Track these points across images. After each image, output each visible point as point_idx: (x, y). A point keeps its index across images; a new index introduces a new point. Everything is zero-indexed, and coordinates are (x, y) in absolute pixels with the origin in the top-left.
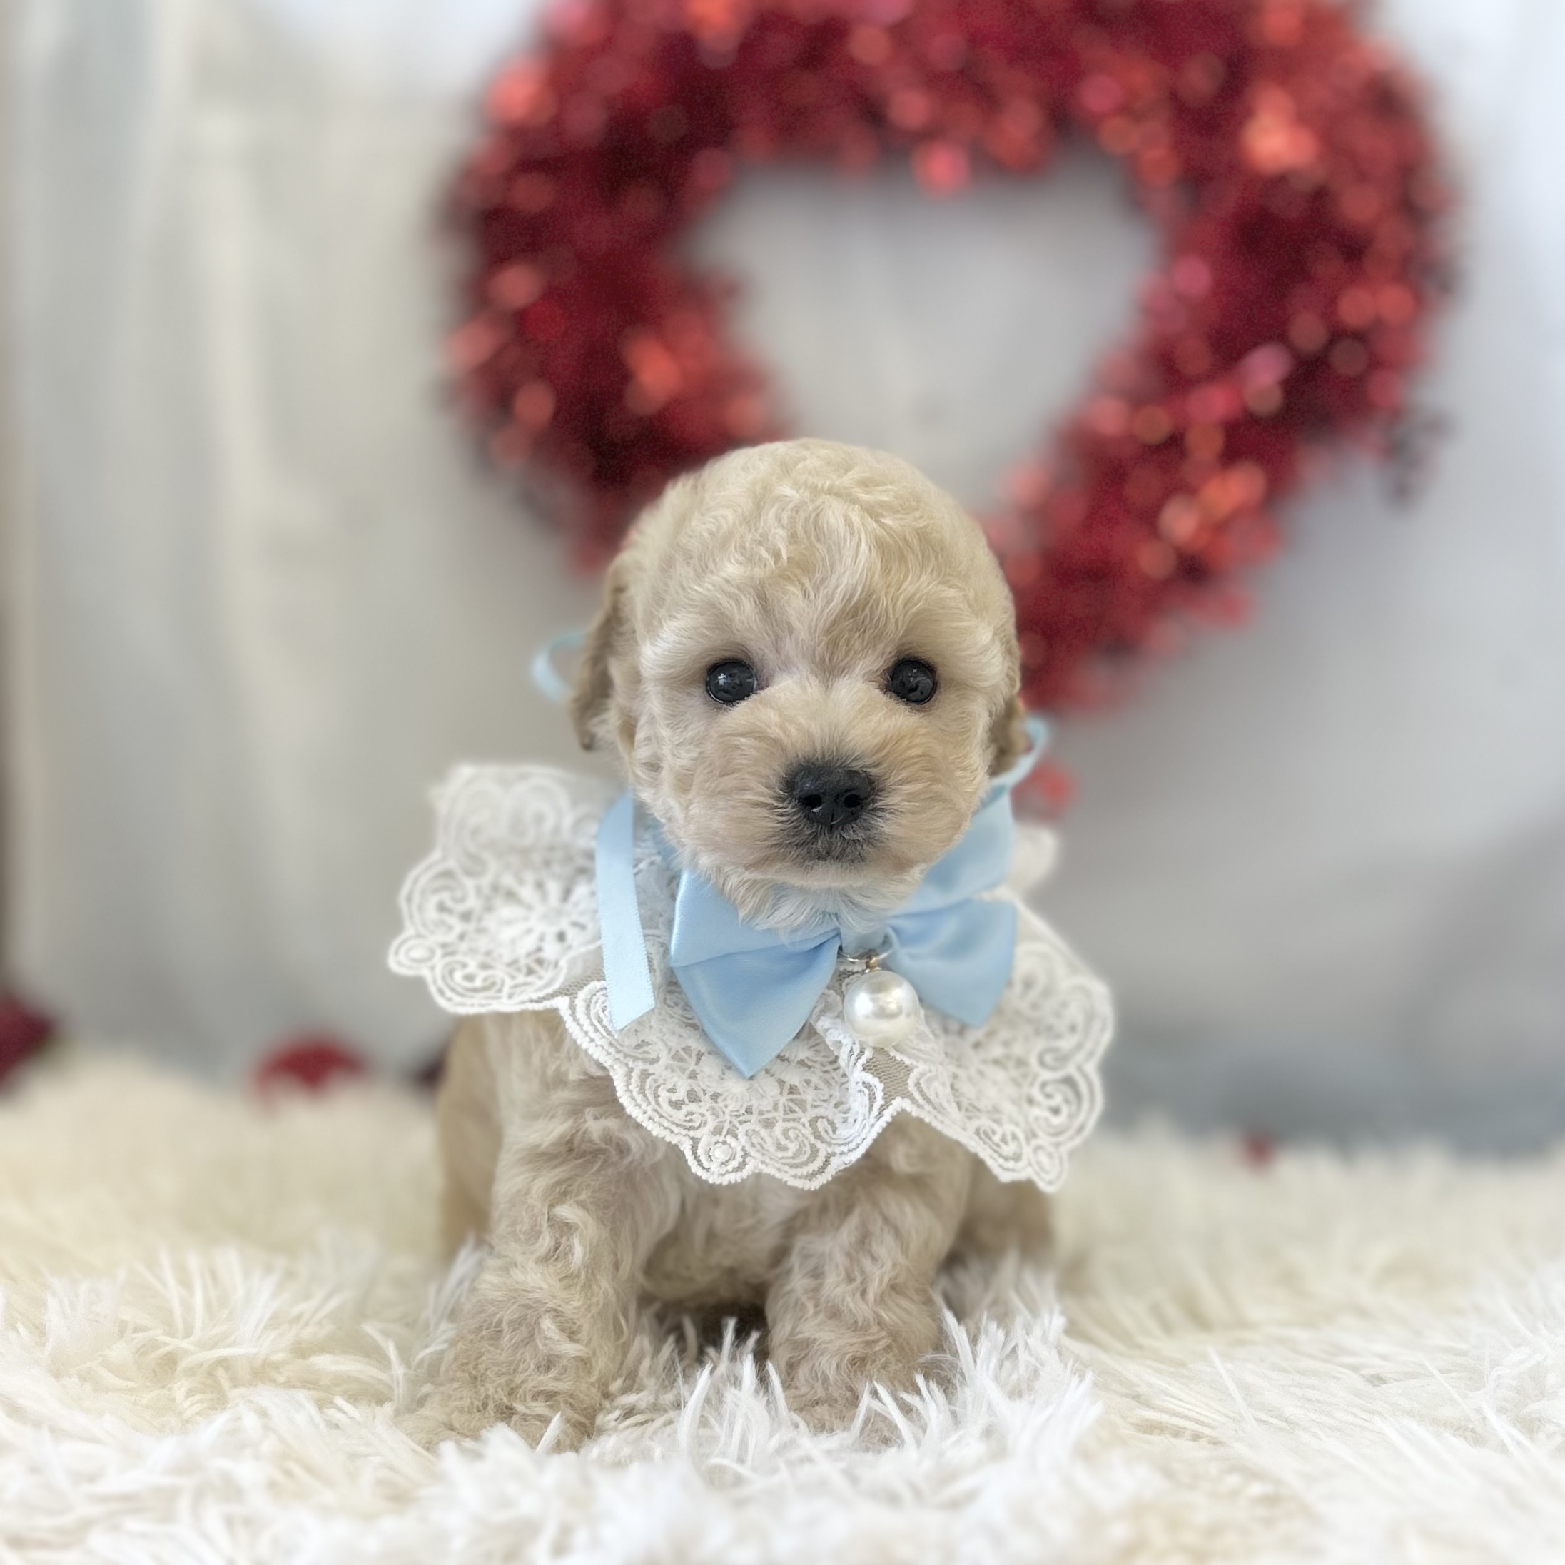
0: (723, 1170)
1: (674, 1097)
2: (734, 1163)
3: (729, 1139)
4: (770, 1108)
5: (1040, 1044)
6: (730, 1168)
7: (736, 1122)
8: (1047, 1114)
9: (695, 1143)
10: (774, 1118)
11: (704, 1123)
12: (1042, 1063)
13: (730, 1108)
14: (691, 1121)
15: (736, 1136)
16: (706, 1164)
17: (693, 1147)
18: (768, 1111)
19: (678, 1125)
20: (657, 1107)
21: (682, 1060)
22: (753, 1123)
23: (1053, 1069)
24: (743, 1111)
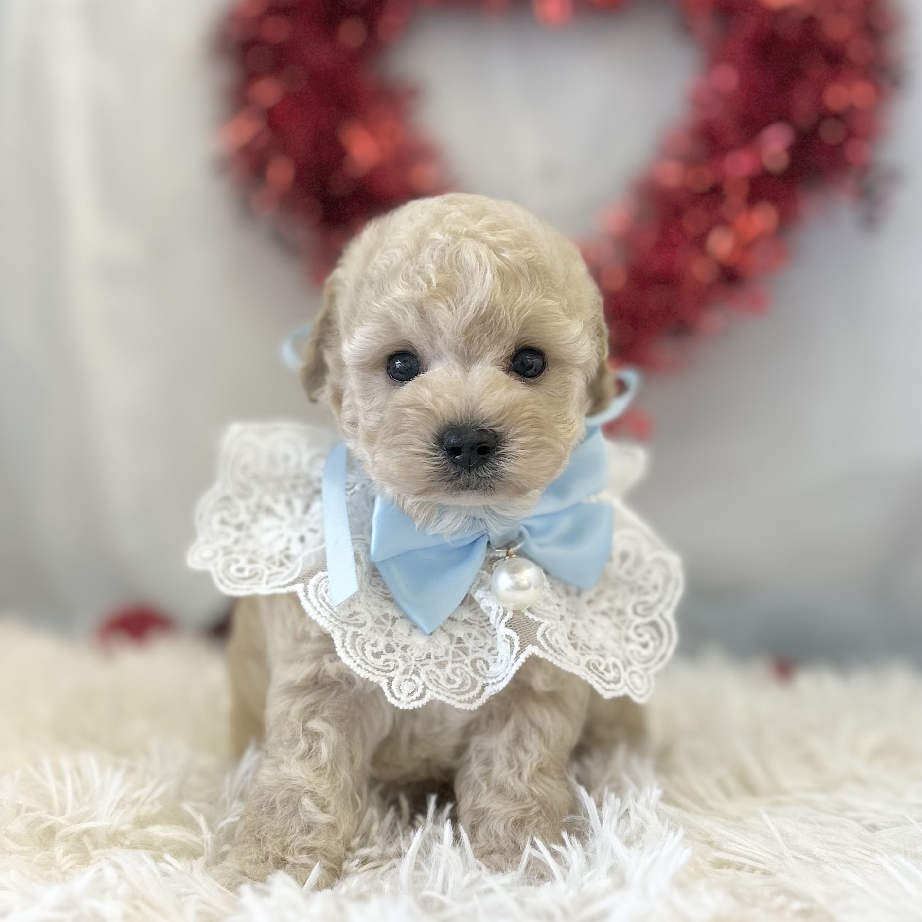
0: (410, 698)
1: (376, 650)
2: (417, 694)
3: (414, 677)
4: (443, 654)
5: (634, 599)
6: (414, 697)
7: (419, 665)
8: (639, 648)
9: (390, 680)
10: (446, 661)
11: (397, 667)
12: (635, 612)
13: (415, 655)
14: (388, 665)
15: (418, 675)
16: (397, 696)
17: (388, 684)
18: (442, 657)
19: (378, 669)
20: (363, 658)
21: (382, 623)
22: (431, 664)
23: (643, 616)
24: (424, 657)
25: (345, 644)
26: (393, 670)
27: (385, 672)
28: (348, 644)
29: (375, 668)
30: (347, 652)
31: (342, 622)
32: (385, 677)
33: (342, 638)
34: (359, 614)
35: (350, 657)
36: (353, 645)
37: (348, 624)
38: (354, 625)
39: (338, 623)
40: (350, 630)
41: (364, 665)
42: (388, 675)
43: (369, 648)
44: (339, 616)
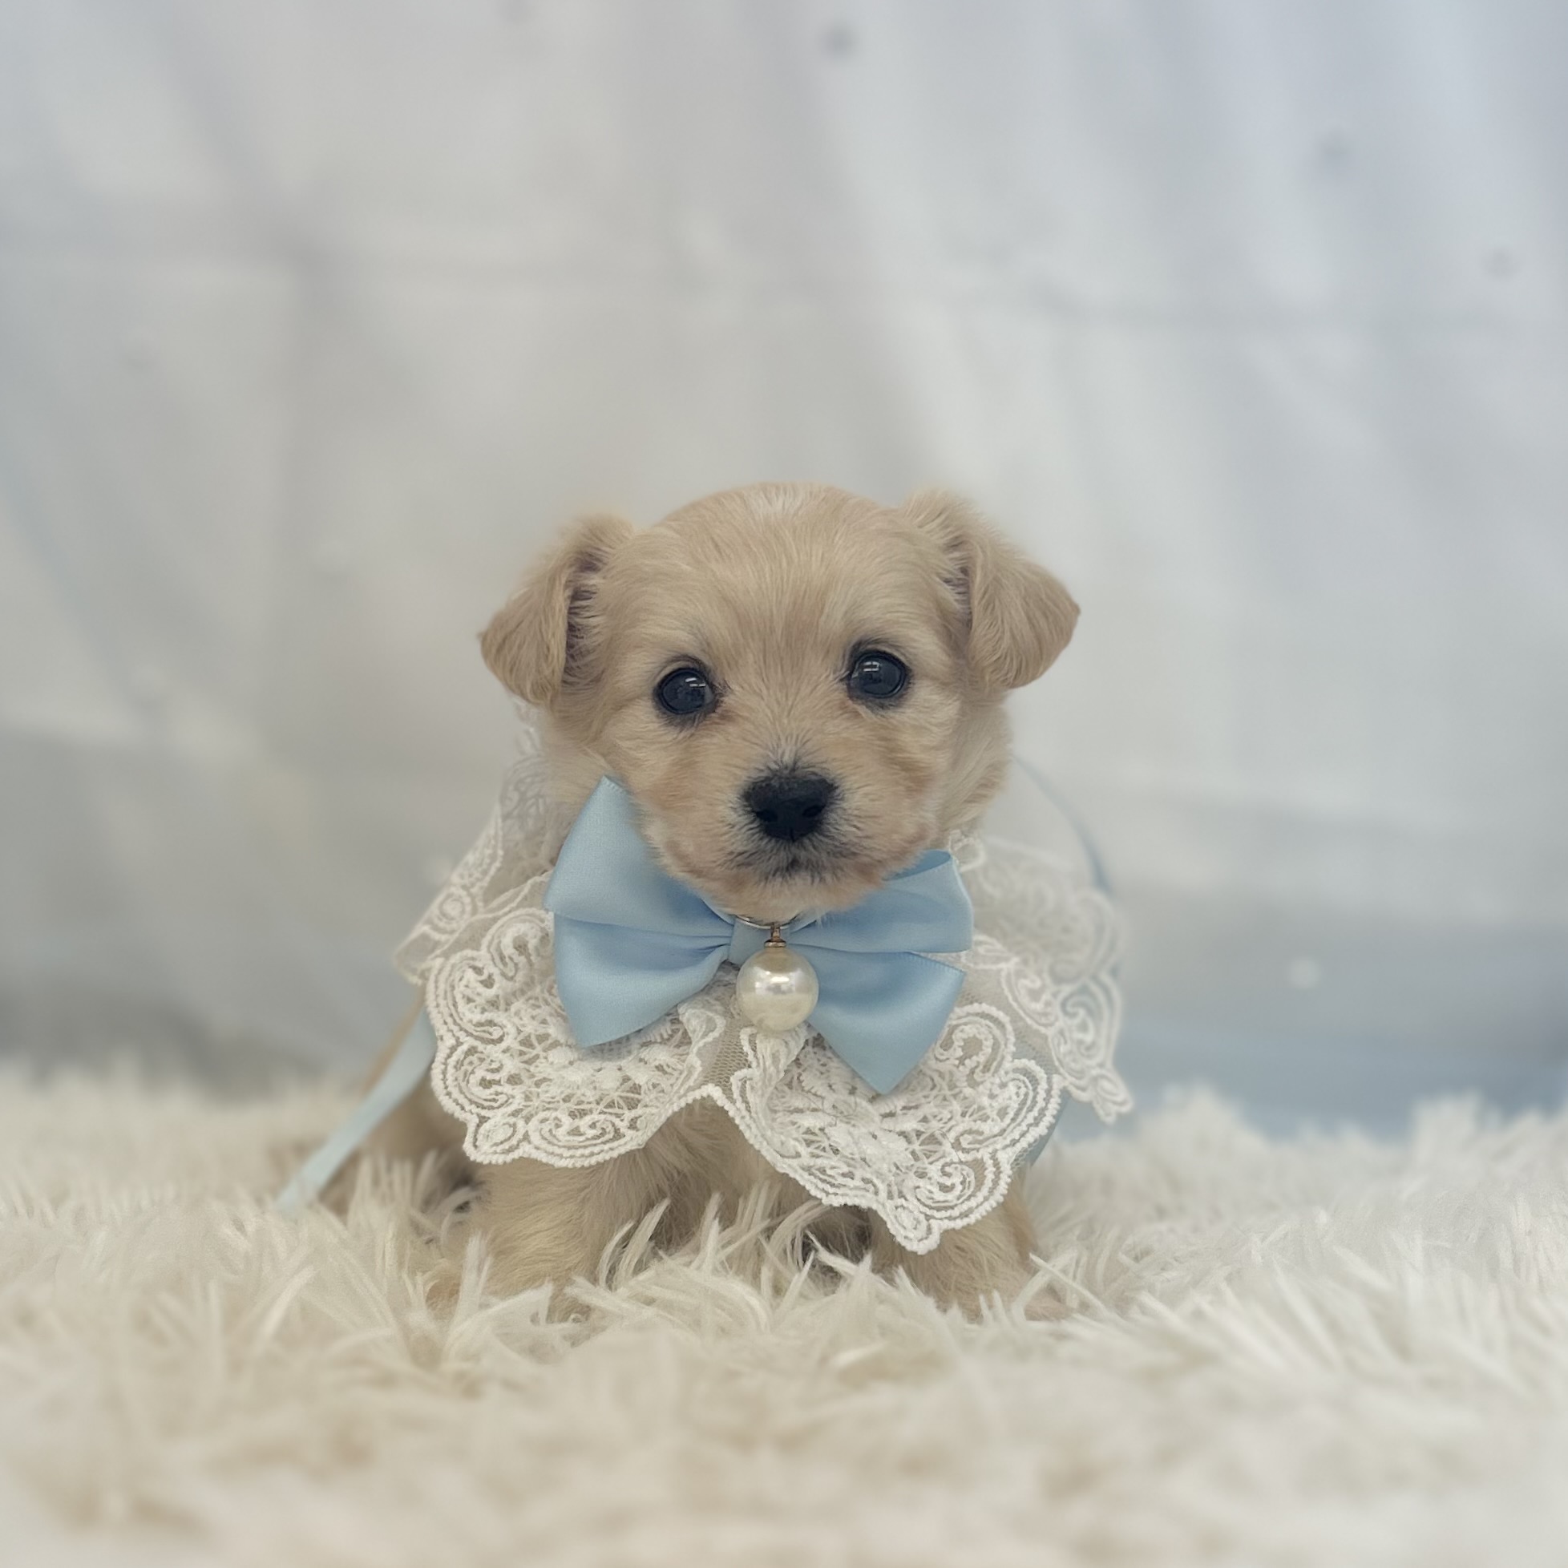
25: (449, 1061)
26: (498, 1107)
27: (483, 1108)
28: (452, 1061)
29: (470, 1100)
30: (444, 1073)
31: (461, 1029)
32: (478, 1115)
33: (448, 1051)
34: (495, 1025)
35: (444, 1080)
36: (459, 1065)
37: (469, 1034)
38: (477, 1038)
39: (455, 1028)
40: (468, 1042)
41: (456, 1094)
42: (484, 1113)
43: (480, 1073)
44: (461, 1019)
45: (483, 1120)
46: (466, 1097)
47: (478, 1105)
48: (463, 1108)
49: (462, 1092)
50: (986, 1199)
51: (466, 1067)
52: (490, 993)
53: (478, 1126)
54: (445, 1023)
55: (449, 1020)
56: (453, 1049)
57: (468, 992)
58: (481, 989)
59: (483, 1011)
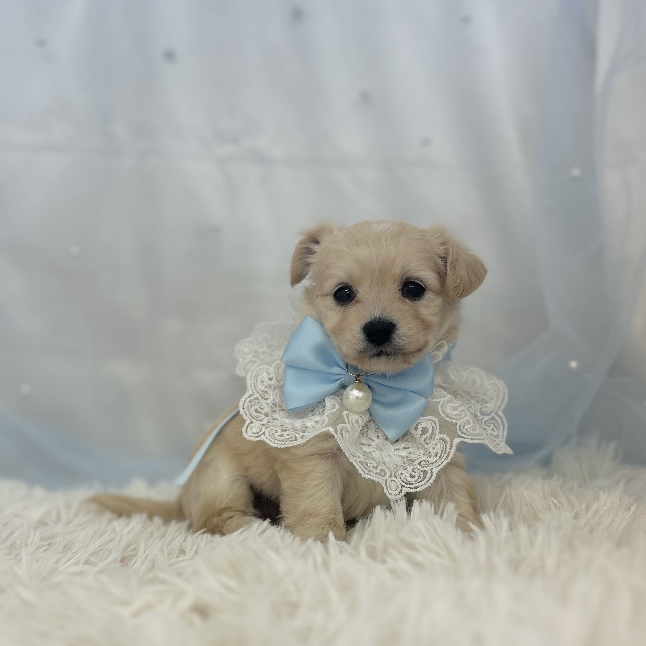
0: (251, 435)
2: (257, 435)
6: (254, 435)
25: (248, 399)
27: (253, 418)
28: (249, 399)
29: (250, 414)
30: (245, 402)
31: (256, 390)
32: (251, 420)
33: (249, 396)
34: (268, 394)
35: (244, 404)
36: (250, 402)
37: (258, 393)
38: (260, 395)
39: (254, 389)
40: (257, 395)
41: (246, 409)
42: (253, 420)
43: (256, 407)
44: (257, 387)
45: (252, 422)
46: (249, 412)
47: (252, 417)
48: (247, 415)
49: (248, 410)
50: (425, 484)
51: (253, 403)
52: (270, 382)
53: (249, 424)
54: (251, 386)
55: (253, 385)
56: (251, 396)
57: (263, 379)
58: (267, 380)
59: (266, 387)
